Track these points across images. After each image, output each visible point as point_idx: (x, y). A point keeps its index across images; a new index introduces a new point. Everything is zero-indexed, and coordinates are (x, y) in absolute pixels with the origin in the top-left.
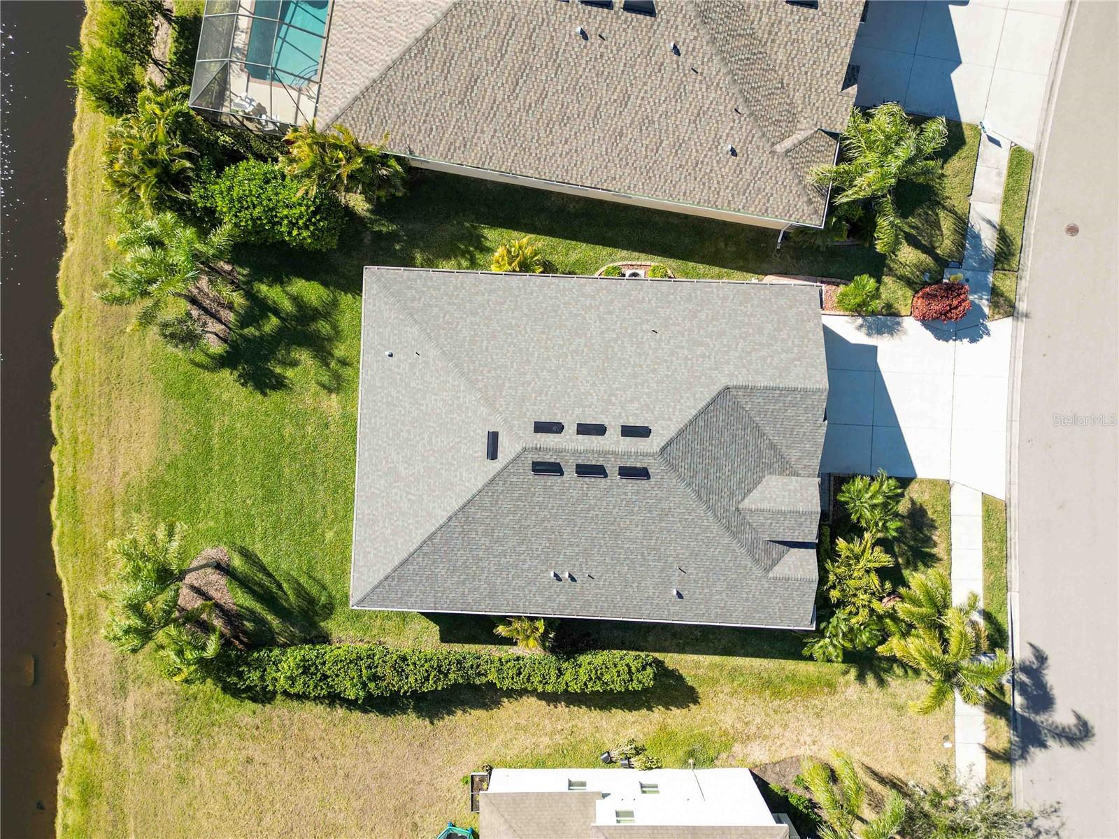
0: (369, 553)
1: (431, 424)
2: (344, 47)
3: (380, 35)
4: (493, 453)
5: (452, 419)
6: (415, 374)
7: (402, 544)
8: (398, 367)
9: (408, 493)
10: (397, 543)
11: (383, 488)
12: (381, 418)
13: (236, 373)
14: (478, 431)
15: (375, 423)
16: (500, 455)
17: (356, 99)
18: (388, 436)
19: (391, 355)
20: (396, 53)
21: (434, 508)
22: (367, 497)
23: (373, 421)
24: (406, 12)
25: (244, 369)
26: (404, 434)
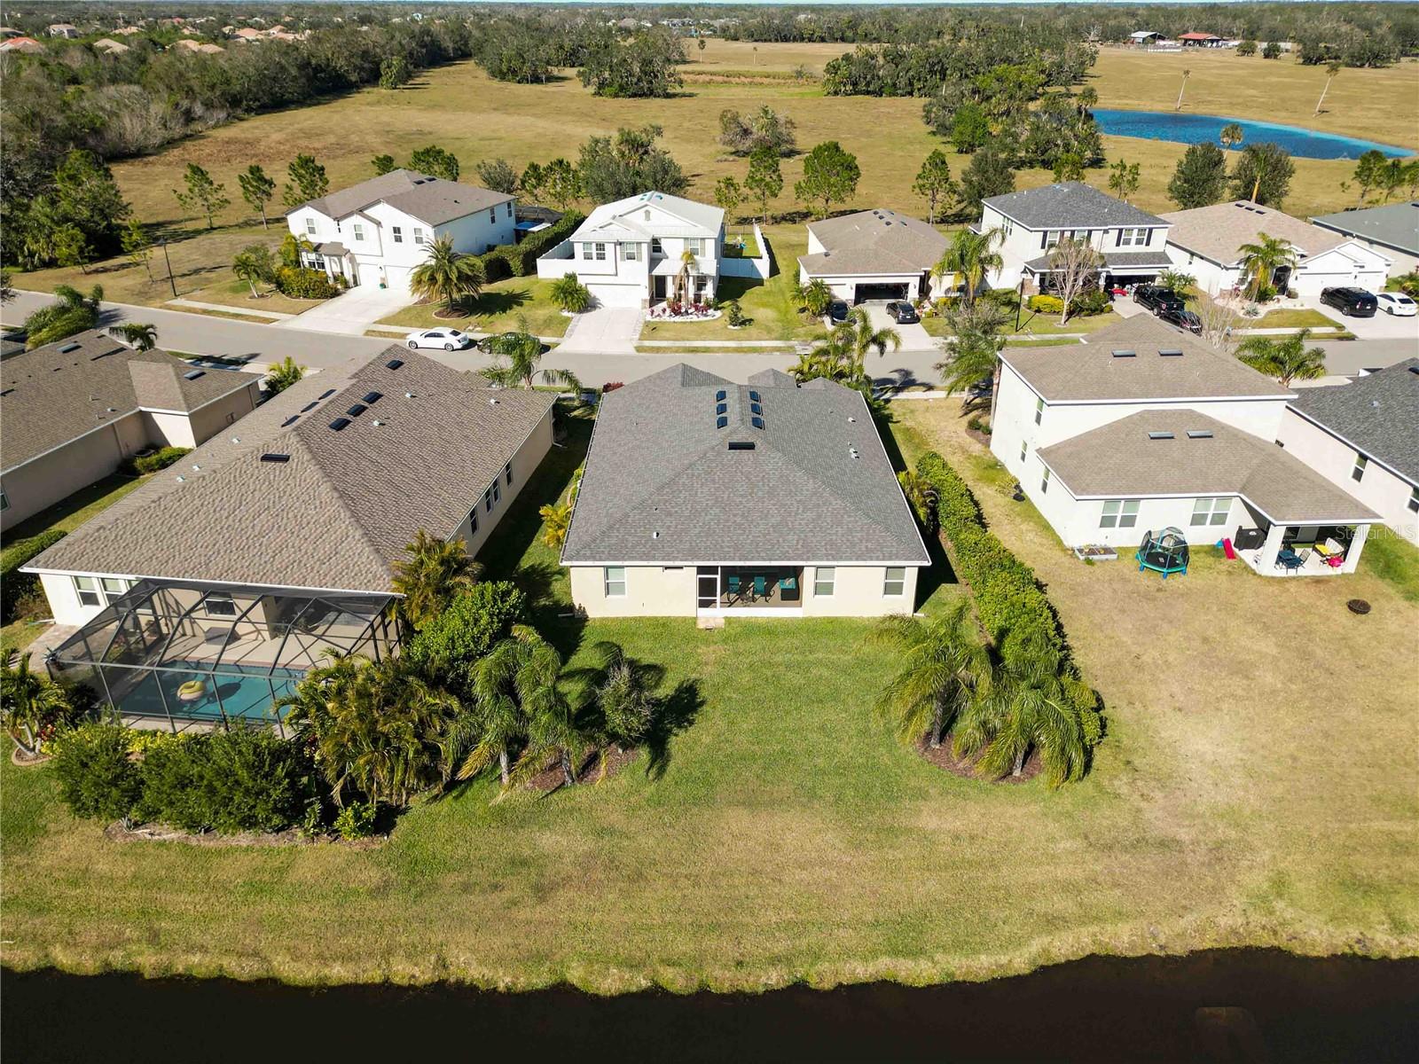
0: (867, 547)
1: (726, 496)
2: (312, 568)
3: (318, 531)
4: (751, 446)
5: (720, 478)
6: (676, 512)
7: (850, 516)
8: (669, 527)
9: (797, 514)
10: (849, 522)
11: (796, 537)
12: (723, 542)
13: (675, 730)
14: (730, 457)
15: (728, 547)
16: (750, 440)
17: (377, 551)
18: (741, 534)
19: (658, 534)
20: (344, 514)
21: (807, 490)
22: (808, 552)
23: (727, 549)
24: (306, 509)
25: (670, 723)
26: (738, 520)
